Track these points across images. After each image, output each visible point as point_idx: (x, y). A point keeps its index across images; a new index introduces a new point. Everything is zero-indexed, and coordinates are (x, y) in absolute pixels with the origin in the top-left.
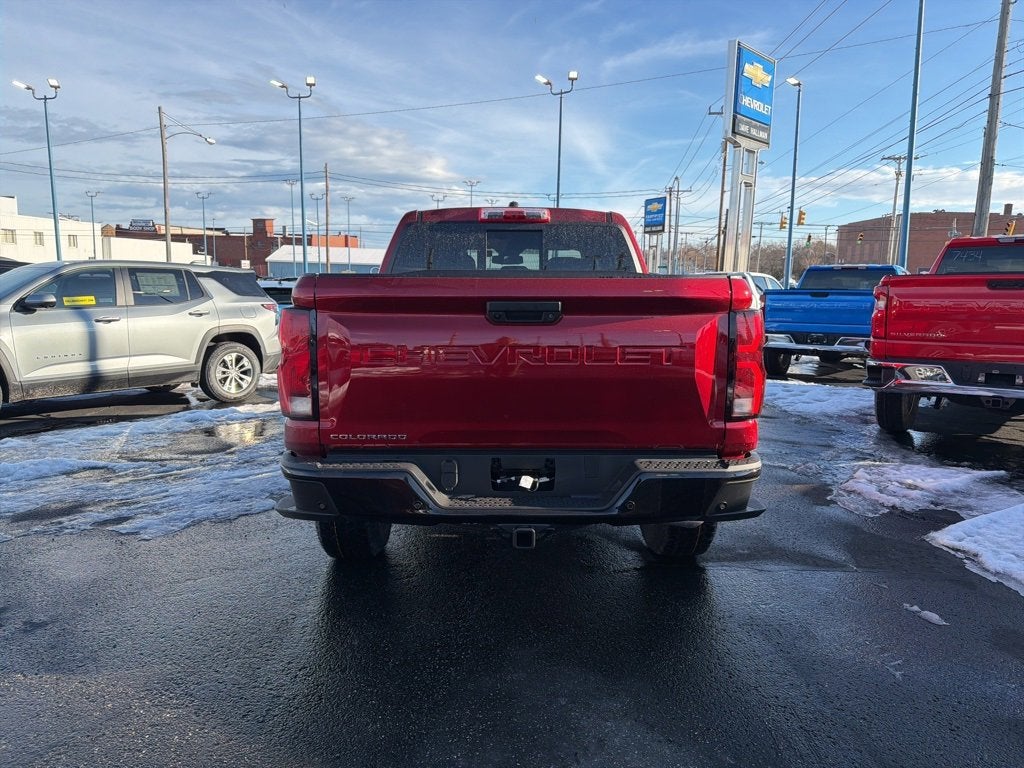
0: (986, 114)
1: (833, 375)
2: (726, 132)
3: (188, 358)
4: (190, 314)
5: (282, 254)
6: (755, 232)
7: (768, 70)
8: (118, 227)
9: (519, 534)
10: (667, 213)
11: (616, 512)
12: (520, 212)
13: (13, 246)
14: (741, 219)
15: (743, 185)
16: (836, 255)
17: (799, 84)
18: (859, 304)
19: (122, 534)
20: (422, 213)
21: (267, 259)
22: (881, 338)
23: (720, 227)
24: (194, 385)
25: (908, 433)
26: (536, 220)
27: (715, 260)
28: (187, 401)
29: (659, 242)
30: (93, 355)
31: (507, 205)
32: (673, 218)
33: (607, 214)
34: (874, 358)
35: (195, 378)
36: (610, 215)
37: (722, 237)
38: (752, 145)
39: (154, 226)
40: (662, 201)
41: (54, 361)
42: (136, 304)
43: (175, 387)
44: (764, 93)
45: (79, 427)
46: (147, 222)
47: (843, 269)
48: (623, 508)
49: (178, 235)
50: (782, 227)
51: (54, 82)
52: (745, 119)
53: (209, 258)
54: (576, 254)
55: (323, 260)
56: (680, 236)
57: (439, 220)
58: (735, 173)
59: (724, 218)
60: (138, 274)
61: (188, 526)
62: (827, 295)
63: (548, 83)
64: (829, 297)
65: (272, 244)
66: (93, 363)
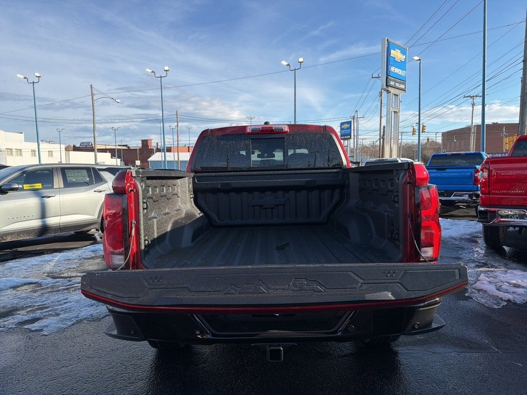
0: (522, 71)
1: (450, 213)
2: (383, 85)
3: (94, 216)
4: (95, 191)
5: (156, 157)
6: (400, 137)
7: (404, 53)
8: (74, 146)
9: (271, 351)
10: (352, 129)
11: (339, 334)
12: (270, 128)
13: (20, 157)
14: (392, 131)
15: (393, 113)
16: (442, 147)
17: (420, 60)
18: (463, 174)
19: (33, 331)
20: (212, 130)
21: (149, 160)
22: (487, 194)
23: (380, 135)
24: (97, 230)
25: (503, 248)
26: (280, 132)
27: (378, 152)
28: (95, 239)
29: (349, 144)
30: (43, 215)
31: (263, 123)
32: (355, 131)
33: (323, 126)
34: (483, 206)
35: (97, 226)
36: (325, 127)
37: (382, 140)
38: (397, 92)
39: (92, 145)
40: (350, 123)
41: (18, 220)
42: (64, 187)
43: (89, 231)
44: (401, 65)
45: (31, 256)
46: (88, 143)
47: (452, 155)
48: (346, 330)
49: (104, 149)
50: (413, 134)
51: (38, 74)
52: (392, 78)
53: (119, 160)
54: (305, 151)
55: (176, 159)
56: (359, 141)
57: (222, 134)
58: (389, 107)
59: (382, 130)
60: (66, 171)
61: (73, 325)
62: (445, 169)
63: (288, 65)
64: (447, 170)
65: (151, 152)
66: (43, 220)
